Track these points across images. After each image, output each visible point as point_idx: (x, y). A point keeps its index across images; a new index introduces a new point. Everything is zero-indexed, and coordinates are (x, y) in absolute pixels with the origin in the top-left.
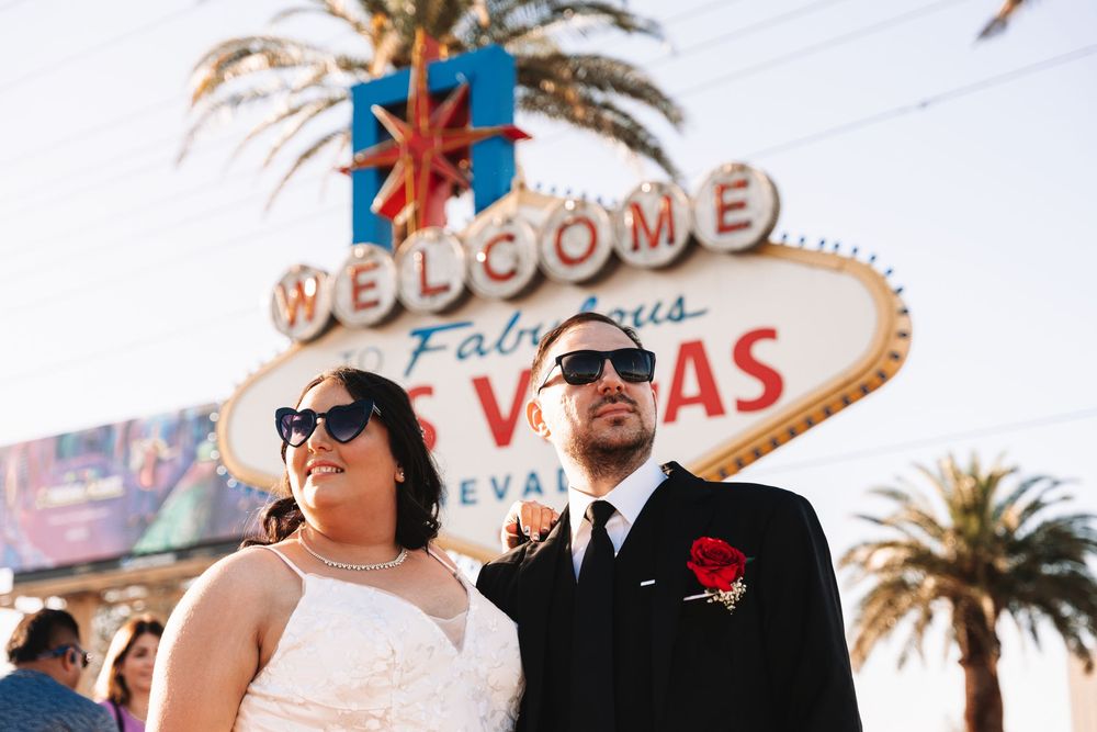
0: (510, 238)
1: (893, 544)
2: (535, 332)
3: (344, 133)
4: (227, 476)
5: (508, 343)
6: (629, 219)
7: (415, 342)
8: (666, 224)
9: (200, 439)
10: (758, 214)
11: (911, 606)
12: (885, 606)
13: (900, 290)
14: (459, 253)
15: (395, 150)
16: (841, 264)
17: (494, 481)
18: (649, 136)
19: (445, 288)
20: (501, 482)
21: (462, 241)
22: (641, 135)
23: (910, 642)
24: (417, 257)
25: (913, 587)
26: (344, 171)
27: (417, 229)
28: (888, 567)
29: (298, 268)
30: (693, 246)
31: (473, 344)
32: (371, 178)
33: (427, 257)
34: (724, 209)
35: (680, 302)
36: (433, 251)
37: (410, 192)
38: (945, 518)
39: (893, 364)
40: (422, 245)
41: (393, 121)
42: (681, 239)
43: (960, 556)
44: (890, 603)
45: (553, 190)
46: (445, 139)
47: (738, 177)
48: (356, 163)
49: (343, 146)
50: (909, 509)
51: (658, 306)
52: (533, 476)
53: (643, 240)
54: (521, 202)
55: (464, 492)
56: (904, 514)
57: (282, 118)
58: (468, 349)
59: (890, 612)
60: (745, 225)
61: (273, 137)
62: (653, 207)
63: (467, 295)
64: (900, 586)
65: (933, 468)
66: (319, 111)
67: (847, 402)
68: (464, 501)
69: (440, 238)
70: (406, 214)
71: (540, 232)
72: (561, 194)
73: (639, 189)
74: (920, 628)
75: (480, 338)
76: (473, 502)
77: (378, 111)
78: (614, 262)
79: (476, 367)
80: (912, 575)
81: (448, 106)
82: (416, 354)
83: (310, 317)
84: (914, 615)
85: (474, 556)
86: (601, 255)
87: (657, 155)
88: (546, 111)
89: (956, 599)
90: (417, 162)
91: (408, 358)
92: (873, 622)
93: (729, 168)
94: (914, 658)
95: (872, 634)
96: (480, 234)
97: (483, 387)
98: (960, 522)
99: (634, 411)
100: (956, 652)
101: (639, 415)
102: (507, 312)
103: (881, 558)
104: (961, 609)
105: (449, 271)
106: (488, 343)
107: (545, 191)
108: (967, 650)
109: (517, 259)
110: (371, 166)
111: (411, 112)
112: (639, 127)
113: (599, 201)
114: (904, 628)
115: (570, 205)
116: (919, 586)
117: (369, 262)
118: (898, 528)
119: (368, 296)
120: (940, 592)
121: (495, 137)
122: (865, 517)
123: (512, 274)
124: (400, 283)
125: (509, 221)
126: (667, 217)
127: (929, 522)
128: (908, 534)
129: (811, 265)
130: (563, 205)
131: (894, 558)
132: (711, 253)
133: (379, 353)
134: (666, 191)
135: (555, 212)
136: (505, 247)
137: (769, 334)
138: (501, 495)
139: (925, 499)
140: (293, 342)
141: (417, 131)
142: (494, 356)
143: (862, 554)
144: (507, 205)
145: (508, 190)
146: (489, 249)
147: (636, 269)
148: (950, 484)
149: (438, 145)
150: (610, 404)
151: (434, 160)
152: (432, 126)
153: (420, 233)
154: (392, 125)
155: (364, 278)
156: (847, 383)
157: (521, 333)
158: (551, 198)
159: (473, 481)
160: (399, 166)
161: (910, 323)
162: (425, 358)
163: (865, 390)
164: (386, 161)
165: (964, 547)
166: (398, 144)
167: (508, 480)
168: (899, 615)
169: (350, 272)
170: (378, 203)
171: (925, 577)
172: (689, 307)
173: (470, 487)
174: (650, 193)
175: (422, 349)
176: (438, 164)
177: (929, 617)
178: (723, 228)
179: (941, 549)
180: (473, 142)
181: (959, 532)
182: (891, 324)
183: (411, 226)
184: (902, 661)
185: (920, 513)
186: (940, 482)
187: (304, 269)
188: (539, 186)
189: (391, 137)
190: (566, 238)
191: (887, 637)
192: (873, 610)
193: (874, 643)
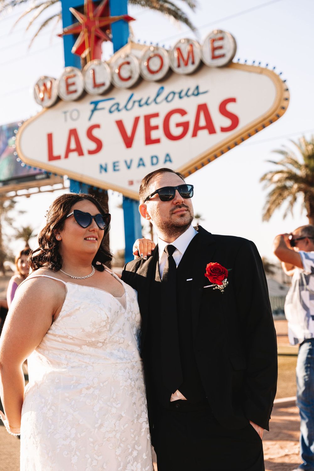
0: (128, 63)
1: (281, 172)
2: (140, 101)
3: (58, 15)
4: (21, 162)
5: (129, 106)
6: (176, 54)
7: (92, 107)
8: (191, 56)
9: (9, 138)
10: (227, 51)
11: (288, 195)
12: (278, 195)
13: (285, 81)
14: (108, 70)
15: (80, 26)
16: (262, 71)
17: (126, 162)
18: (183, 13)
19: (103, 84)
20: (129, 162)
21: (109, 64)
22: (179, 13)
23: (288, 209)
24: (91, 72)
25: (289, 188)
26: (60, 36)
27: (91, 60)
28: (279, 181)
29: (44, 77)
30: (202, 64)
31: (115, 107)
32: (71, 38)
33: (95, 71)
34: (214, 49)
35: (197, 88)
36: (98, 70)
37: (87, 44)
38: (301, 161)
39: (282, 111)
40: (93, 66)
41: (79, 15)
42: (197, 62)
43: (307, 175)
44: (280, 195)
45: (145, 42)
46: (100, 21)
47: (220, 36)
48: (65, 32)
49: (58, 21)
50: (288, 158)
51: (188, 90)
52: (141, 159)
53: (182, 63)
54: (132, 48)
55: (114, 166)
56: (286, 160)
57: (32, 9)
58: (113, 109)
59: (280, 198)
60: (223, 56)
61: (30, 17)
62: (185, 49)
63: (112, 87)
64: (284, 188)
65: (297, 141)
66: (48, 6)
67: (264, 127)
68: (115, 170)
69: (100, 64)
70: (86, 53)
71: (140, 61)
72: (148, 44)
73: (180, 41)
74: (292, 204)
75: (118, 104)
76: (118, 170)
77: (72, 10)
78: (171, 72)
79: (117, 116)
80: (289, 183)
81: (101, 7)
82: (93, 111)
83: (50, 98)
84: (290, 198)
85: (119, 191)
86: (165, 70)
87: (186, 21)
88: (141, 4)
89: (306, 192)
90: (89, 31)
91: (89, 113)
92: (274, 202)
93: (216, 32)
94: (289, 215)
95: (273, 207)
96: (116, 61)
97: (120, 124)
98: (307, 162)
99: (187, 210)
100: (305, 212)
101: (189, 211)
102: (129, 93)
103: (277, 177)
104: (308, 196)
105: (104, 77)
106: (121, 106)
107: (142, 43)
108: (309, 211)
109: (131, 72)
110: (71, 34)
111: (86, 9)
112: (178, 9)
113: (164, 46)
114: (285, 204)
115: (152, 49)
116: (291, 187)
117: (72, 74)
118: (283, 165)
119: (72, 88)
120: (300, 189)
121: (120, 20)
122: (270, 161)
123: (130, 78)
124: (85, 83)
125: (127, 56)
126: (191, 53)
127: (295, 163)
128: (287, 167)
129: (250, 72)
130: (149, 49)
131: (282, 177)
132: (209, 67)
133: (78, 111)
134: (191, 42)
135: (146, 52)
136: (126, 66)
137: (233, 100)
138: (129, 167)
139: (294, 153)
140: (43, 107)
141: (88, 18)
142: (124, 111)
143: (269, 176)
144: (126, 49)
145: (127, 43)
146: (120, 68)
147: (179, 75)
148: (304, 147)
149: (97, 24)
150: (179, 208)
151: (96, 31)
152: (94, 16)
153: (92, 61)
154: (78, 16)
155: (70, 81)
156: (264, 119)
157: (134, 102)
158: (144, 45)
159: (118, 162)
160: (82, 34)
161: (289, 95)
162: (96, 113)
163: (271, 122)
164: (76, 31)
165: (309, 173)
166: (81, 24)
167: (131, 161)
168: (284, 199)
169: (64, 78)
170: (74, 49)
171: (294, 184)
172: (201, 90)
173: (116, 164)
174: (184, 43)
175: (95, 109)
176: (98, 32)
177: (295, 199)
178: (214, 57)
179: (300, 173)
180: (111, 22)
181: (307, 166)
182: (282, 95)
183: (88, 59)
184: (285, 216)
185: (292, 159)
186: (300, 147)
187: (46, 78)
188: (139, 41)
189: (78, 21)
190: (151, 62)
191: (279, 207)
192: (274, 197)
193: (274, 210)
